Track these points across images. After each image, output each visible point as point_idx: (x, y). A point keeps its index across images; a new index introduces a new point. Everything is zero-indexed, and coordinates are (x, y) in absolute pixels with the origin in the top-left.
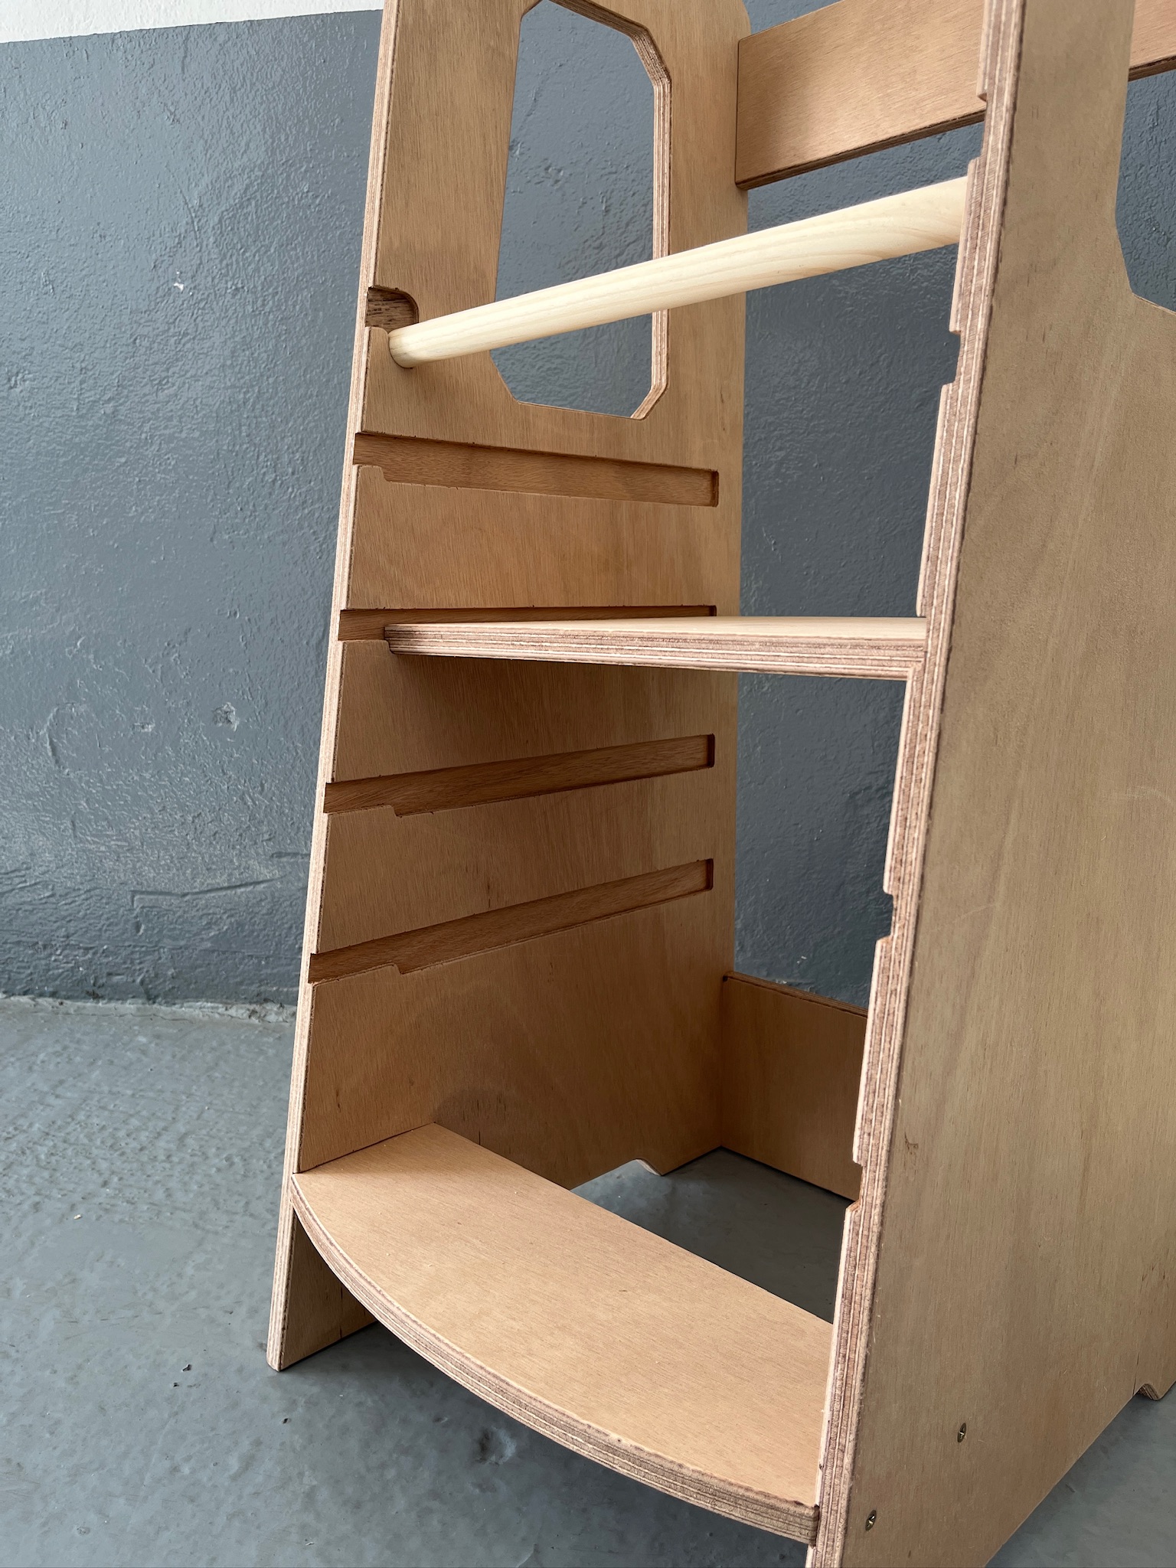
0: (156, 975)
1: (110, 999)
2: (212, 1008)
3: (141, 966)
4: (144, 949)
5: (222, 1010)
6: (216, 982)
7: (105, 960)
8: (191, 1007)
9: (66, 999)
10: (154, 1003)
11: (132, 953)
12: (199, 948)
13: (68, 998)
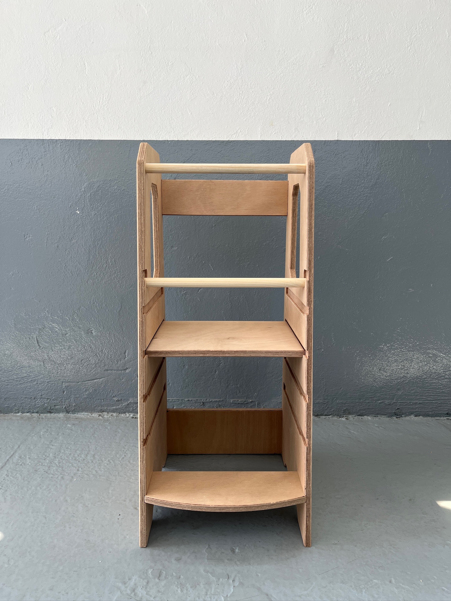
0: (70, 405)
1: (55, 413)
2: (87, 414)
3: (65, 403)
4: (66, 398)
5: (90, 415)
6: (88, 407)
7: (54, 402)
8: (80, 414)
9: (41, 413)
10: (69, 413)
11: (62, 399)
12: (83, 397)
13: (42, 413)
